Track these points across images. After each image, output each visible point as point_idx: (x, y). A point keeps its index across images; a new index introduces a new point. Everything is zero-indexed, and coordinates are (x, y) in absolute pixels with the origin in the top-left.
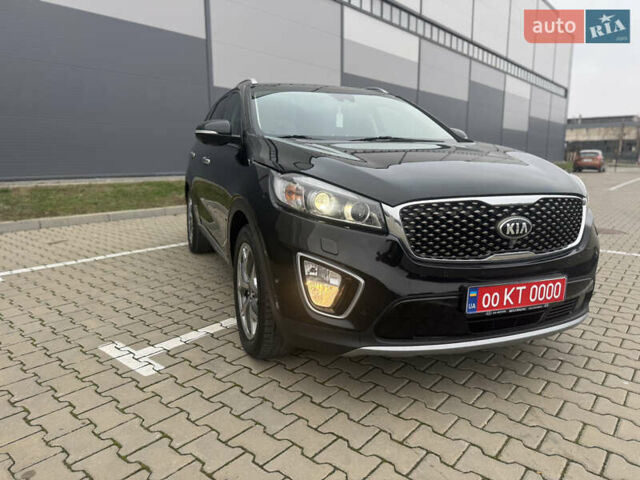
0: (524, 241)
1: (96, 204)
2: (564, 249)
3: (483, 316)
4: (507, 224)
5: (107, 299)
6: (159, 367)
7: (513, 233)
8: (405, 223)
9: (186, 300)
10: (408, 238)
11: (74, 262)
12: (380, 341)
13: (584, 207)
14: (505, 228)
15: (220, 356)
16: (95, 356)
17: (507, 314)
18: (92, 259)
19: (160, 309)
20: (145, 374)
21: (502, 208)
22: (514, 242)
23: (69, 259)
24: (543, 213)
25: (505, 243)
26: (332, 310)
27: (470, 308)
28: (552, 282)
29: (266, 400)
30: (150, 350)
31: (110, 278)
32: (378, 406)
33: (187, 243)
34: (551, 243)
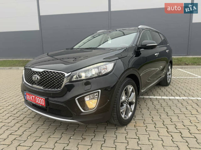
4: (33, 76)
7: (34, 80)
27: (25, 97)
28: (41, 98)
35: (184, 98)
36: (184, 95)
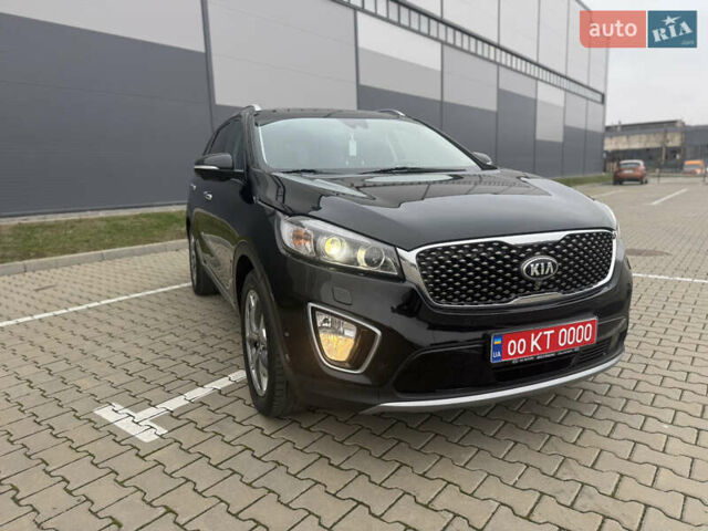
0: (550, 281)
1: (87, 241)
2: (595, 287)
3: (509, 364)
4: (530, 264)
5: (102, 353)
6: (161, 431)
7: (537, 274)
8: (422, 268)
9: (190, 351)
10: (426, 284)
11: (65, 311)
12: (399, 395)
13: (614, 241)
14: (529, 269)
15: (229, 415)
16: (90, 421)
17: (536, 361)
18: (84, 307)
19: (163, 363)
20: (145, 440)
21: (525, 247)
22: (540, 283)
23: (59, 308)
24: (570, 250)
25: (530, 285)
26: (347, 365)
27: (495, 356)
28: (582, 324)
29: (279, 464)
30: (151, 411)
31: (105, 328)
32: (402, 465)
33: (190, 284)
34: (579, 281)
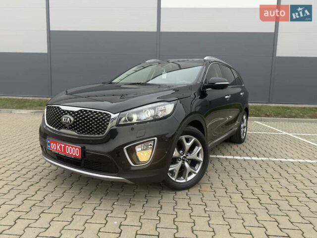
4: (63, 117)
7: (64, 122)
27: (48, 147)
28: (75, 147)
35: (263, 159)
36: (264, 155)
